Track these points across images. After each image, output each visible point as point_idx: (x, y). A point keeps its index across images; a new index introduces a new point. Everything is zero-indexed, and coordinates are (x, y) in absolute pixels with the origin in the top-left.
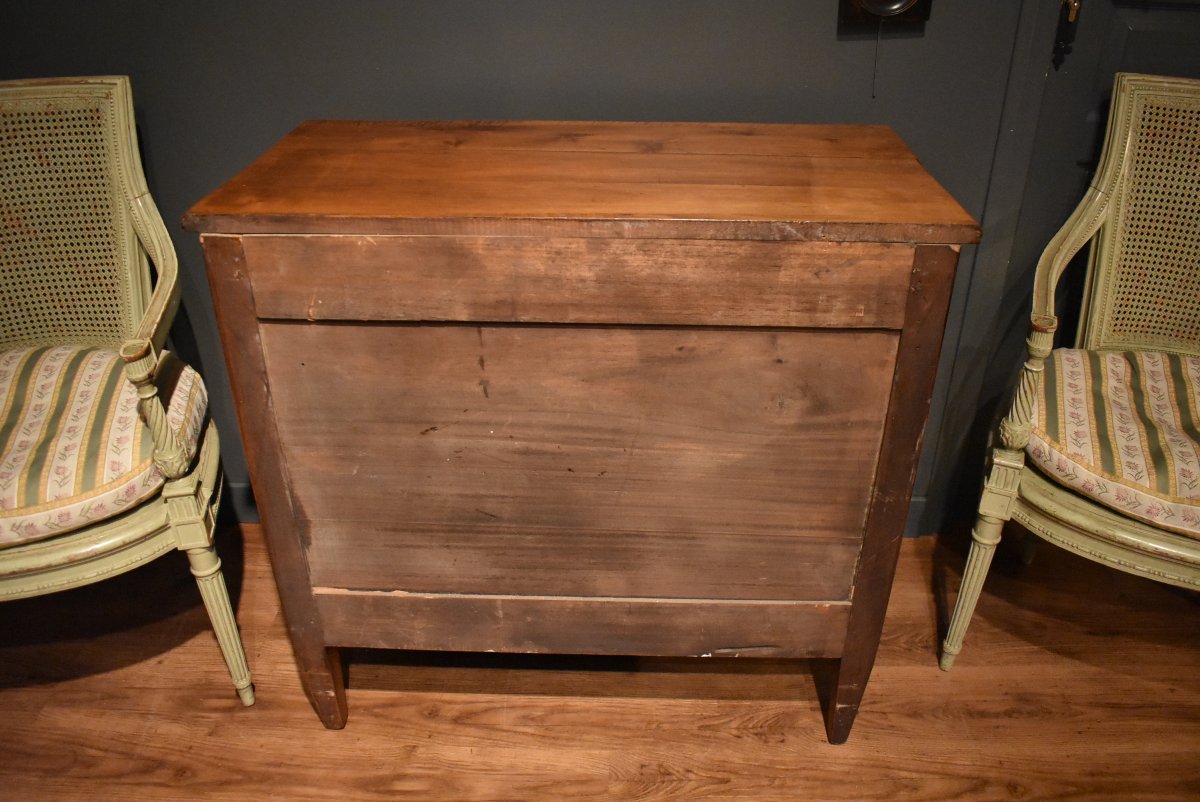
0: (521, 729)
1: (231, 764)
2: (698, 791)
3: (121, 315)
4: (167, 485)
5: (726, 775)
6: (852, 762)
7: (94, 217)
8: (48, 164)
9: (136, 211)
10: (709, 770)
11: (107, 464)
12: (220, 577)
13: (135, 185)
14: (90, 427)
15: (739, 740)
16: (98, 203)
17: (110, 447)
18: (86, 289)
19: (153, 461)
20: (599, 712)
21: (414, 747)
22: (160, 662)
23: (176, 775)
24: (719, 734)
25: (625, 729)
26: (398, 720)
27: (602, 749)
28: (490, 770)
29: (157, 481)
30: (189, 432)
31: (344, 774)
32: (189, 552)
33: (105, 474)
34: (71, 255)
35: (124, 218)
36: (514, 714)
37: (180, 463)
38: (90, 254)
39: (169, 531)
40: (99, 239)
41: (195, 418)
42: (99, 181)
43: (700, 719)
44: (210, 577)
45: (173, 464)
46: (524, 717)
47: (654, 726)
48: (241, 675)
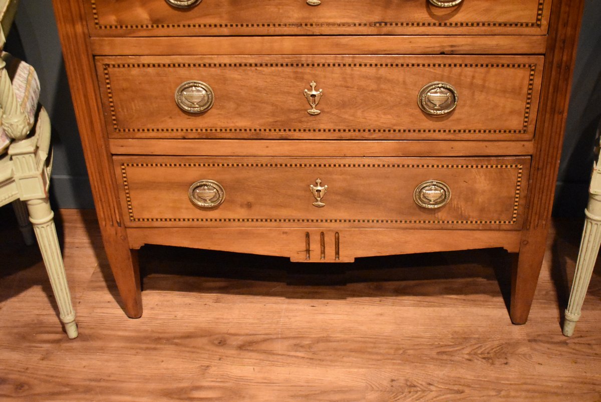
0: (292, 353)
1: (60, 380)
2: (438, 398)
4: (12, 146)
5: (461, 388)
6: (564, 379)
10: (446, 384)
12: (53, 226)
15: (471, 363)
20: (356, 342)
21: (208, 366)
23: (16, 389)
24: (453, 358)
25: (377, 354)
26: (194, 347)
27: (359, 368)
28: (269, 383)
29: (4, 141)
30: (29, 106)
31: (152, 386)
32: (29, 203)
36: (287, 343)
37: (23, 127)
39: (13, 185)
41: (32, 98)
43: (436, 347)
44: (44, 226)
45: (17, 126)
46: (295, 345)
47: (401, 352)
48: (67, 311)
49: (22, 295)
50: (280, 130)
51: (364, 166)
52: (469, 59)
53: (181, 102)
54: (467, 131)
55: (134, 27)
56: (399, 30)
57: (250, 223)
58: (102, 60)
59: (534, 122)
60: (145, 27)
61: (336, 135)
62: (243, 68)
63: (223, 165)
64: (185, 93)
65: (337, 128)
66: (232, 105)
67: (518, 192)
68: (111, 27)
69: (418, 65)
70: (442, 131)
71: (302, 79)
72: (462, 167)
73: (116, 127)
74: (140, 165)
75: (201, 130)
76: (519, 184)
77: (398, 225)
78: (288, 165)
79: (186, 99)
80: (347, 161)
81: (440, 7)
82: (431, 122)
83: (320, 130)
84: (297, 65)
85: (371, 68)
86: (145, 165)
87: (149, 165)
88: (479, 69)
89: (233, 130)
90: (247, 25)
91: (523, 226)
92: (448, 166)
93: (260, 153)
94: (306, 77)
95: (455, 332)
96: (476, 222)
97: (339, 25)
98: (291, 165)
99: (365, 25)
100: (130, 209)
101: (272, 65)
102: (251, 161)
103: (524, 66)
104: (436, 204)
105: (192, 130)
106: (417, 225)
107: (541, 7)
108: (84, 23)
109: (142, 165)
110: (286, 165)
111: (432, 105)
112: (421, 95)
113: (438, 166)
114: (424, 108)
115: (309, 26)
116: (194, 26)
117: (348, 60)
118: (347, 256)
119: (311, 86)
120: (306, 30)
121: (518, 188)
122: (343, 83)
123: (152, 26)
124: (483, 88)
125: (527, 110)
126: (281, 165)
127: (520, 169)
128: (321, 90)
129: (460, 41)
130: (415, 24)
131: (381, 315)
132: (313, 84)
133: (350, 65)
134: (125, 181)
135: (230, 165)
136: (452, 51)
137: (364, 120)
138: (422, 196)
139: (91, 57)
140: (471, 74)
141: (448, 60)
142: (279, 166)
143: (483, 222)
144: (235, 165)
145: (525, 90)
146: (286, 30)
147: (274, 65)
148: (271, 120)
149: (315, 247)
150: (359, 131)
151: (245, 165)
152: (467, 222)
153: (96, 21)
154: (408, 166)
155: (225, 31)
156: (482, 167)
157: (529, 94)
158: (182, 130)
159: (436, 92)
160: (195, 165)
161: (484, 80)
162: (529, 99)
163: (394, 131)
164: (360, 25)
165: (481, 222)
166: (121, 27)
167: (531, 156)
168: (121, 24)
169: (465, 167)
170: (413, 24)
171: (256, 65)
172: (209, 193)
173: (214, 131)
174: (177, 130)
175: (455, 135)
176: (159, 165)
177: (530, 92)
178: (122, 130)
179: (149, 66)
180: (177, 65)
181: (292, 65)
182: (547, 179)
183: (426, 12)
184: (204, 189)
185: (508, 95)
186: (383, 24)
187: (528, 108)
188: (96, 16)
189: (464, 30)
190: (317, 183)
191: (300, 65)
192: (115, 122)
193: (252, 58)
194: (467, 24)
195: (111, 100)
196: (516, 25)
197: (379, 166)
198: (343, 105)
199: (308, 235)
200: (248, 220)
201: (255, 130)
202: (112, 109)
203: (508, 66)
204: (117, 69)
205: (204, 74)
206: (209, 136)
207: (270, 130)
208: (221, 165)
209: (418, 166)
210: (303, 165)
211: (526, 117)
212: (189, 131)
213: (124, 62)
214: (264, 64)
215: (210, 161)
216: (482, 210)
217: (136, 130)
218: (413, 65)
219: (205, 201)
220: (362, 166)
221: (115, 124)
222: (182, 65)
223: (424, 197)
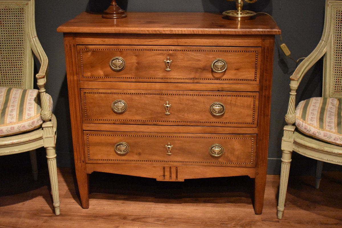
0: (156, 222)
3: (22, 78)
4: (44, 123)
7: (17, 44)
8: (4, 26)
9: (33, 42)
11: (26, 114)
12: (55, 160)
13: (33, 33)
14: (19, 105)
16: (19, 39)
17: (27, 109)
18: (11, 69)
19: (41, 114)
21: (118, 226)
22: (23, 204)
24: (228, 226)
25: (194, 223)
26: (112, 219)
29: (41, 122)
32: (47, 148)
33: (26, 116)
34: (8, 57)
35: (28, 45)
36: (153, 219)
37: (49, 115)
38: (14, 57)
39: (42, 140)
40: (18, 52)
42: (21, 32)
43: (220, 222)
44: (52, 159)
45: (47, 115)
46: (157, 220)
47: (204, 223)
48: (57, 201)
49: (34, 199)
50: (153, 121)
51: (188, 137)
52: (229, 93)
53: (114, 108)
54: (230, 123)
55: (97, 78)
56: (201, 81)
57: (139, 162)
58: (84, 90)
59: (257, 120)
60: (102, 78)
61: (177, 124)
62: (140, 95)
63: (129, 136)
64: (116, 105)
65: (177, 121)
66: (134, 110)
67: (252, 150)
68: (88, 77)
69: (209, 95)
70: (219, 123)
71: (163, 100)
72: (228, 138)
73: (86, 118)
74: (95, 135)
75: (121, 120)
76: (252, 146)
77: (203, 164)
78: (157, 136)
79: (116, 107)
80: (181, 135)
81: (217, 73)
82: (215, 119)
83: (170, 121)
84: (161, 94)
85: (190, 96)
86: (97, 135)
87: (99, 135)
88: (233, 97)
89: (134, 121)
90: (142, 78)
91: (256, 166)
92: (222, 138)
93: (145, 131)
94: (164, 99)
95: (229, 217)
96: (236, 163)
97: (178, 79)
98: (158, 136)
99: (188, 79)
100: (89, 155)
101: (151, 94)
102: (141, 134)
103: (251, 96)
104: (218, 154)
105: (117, 120)
106: (211, 164)
107: (256, 73)
108: (78, 76)
109: (96, 135)
110: (156, 136)
111: (215, 112)
112: (210, 108)
113: (218, 138)
114: (212, 113)
115: (166, 79)
116: (121, 78)
117: (181, 93)
118: (181, 178)
119: (167, 103)
120: (165, 81)
121: (252, 148)
122: (179, 102)
123: (105, 78)
124: (235, 105)
125: (254, 115)
126: (154, 136)
127: (253, 140)
128: (170, 105)
129: (225, 86)
130: (208, 79)
131: (197, 210)
132: (167, 102)
133: (182, 95)
134: (88, 142)
135: (133, 136)
136: (222, 90)
137: (188, 117)
138: (212, 151)
139: (79, 89)
140: (230, 99)
141: (221, 93)
142: (153, 136)
143: (239, 163)
144: (135, 136)
145: (252, 106)
146: (157, 80)
147: (152, 94)
148: (150, 117)
149: (167, 174)
150: (186, 122)
151: (139, 136)
152: (232, 163)
153: (83, 75)
154: (206, 138)
155: (133, 80)
156: (237, 138)
157: (254, 108)
158: (113, 120)
159: (216, 106)
160: (118, 135)
161: (236, 102)
162: (254, 110)
163: (200, 122)
164: (186, 79)
165: (238, 163)
166: (92, 77)
167: (257, 134)
168: (92, 76)
169: (229, 138)
170: (207, 79)
171: (145, 94)
172: (123, 148)
173: (126, 121)
174: (111, 120)
175: (225, 125)
176: (103, 135)
177: (254, 107)
178: (89, 120)
179: (102, 93)
180: (113, 93)
181: (159, 94)
182: (264, 144)
183: (211, 75)
184: (121, 146)
185: (245, 108)
186: (195, 79)
187: (254, 114)
188: (83, 73)
189: (227, 81)
190: (168, 144)
191: (162, 94)
192: (86, 116)
193: (143, 91)
194: (228, 80)
195: (85, 107)
196: (247, 80)
197: (194, 137)
198: (179, 111)
199: (164, 168)
200: (139, 161)
201: (143, 121)
202: (86, 111)
203: (245, 96)
204: (89, 94)
205: (124, 97)
206: (124, 123)
207: (149, 121)
208: (128, 136)
209: (210, 138)
210: (163, 137)
211: (253, 118)
212: (116, 120)
213: (92, 91)
214: (148, 94)
215: (124, 134)
216: (238, 158)
217: (94, 120)
218: (207, 95)
219: (121, 151)
220: (187, 137)
221: (86, 117)
222: (115, 93)
223: (213, 151)
